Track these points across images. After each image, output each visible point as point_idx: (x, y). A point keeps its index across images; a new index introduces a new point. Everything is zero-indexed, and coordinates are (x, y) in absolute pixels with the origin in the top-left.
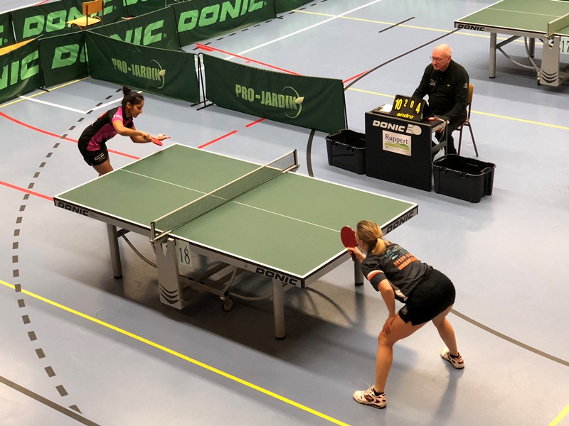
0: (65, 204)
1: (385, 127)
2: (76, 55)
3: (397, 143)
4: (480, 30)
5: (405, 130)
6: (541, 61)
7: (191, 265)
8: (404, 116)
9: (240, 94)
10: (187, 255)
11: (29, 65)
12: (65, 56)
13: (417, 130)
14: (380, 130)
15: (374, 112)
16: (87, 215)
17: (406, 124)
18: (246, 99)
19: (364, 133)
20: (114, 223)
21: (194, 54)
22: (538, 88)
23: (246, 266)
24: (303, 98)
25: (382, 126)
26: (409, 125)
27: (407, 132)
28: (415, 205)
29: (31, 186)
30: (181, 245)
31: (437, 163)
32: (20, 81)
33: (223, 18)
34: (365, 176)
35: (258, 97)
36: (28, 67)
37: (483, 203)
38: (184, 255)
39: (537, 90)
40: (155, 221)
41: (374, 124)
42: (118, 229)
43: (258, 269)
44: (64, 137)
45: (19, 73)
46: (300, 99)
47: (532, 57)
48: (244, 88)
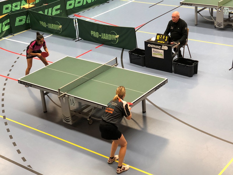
0: (23, 82)
1: (153, 47)
2: (25, 20)
3: (158, 53)
4: (191, 5)
5: (161, 48)
6: (216, 17)
7: (75, 106)
8: (160, 42)
9: (93, 35)
10: (73, 102)
11: (6, 25)
12: (21, 21)
13: (166, 48)
14: (151, 48)
15: (148, 41)
16: (32, 87)
17: (161, 46)
18: (95, 37)
19: (144, 49)
20: (43, 89)
21: (73, 19)
22: (215, 29)
23: (98, 106)
24: (119, 36)
25: (151, 46)
26: (163, 46)
27: (162, 48)
28: (166, 79)
29: (8, 75)
30: (71, 98)
31: (175, 61)
32: (2, 32)
33: (85, 3)
34: (145, 67)
35: (100, 36)
36: (6, 26)
37: (194, 77)
38: (72, 102)
39: (214, 30)
40: (60, 88)
41: (148, 46)
42: (45, 92)
43: (103, 107)
44: (21, 54)
45: (2, 28)
46: (118, 36)
47: (212, 16)
48: (94, 32)
